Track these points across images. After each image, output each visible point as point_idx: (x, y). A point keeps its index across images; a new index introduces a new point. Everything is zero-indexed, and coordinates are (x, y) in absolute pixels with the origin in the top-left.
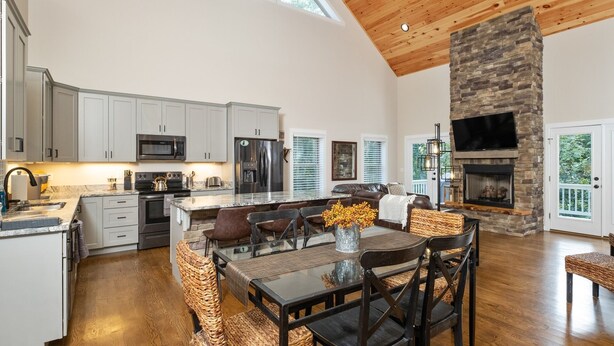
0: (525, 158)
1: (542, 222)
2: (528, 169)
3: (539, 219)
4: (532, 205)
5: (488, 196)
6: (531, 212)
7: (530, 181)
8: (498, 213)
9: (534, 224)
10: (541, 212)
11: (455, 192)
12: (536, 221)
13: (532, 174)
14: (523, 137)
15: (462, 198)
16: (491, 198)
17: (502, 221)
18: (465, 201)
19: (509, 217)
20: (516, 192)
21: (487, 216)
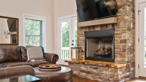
0: (122, 24)
1: (134, 71)
2: (124, 32)
3: (132, 69)
4: (127, 60)
5: (100, 54)
6: (126, 65)
7: (125, 41)
8: (102, 66)
9: (128, 74)
10: (133, 64)
11: (79, 51)
12: (129, 71)
13: (127, 35)
14: (121, 7)
15: (84, 56)
16: (101, 55)
17: (105, 72)
18: (86, 58)
19: (110, 70)
20: (116, 50)
21: (96, 69)
